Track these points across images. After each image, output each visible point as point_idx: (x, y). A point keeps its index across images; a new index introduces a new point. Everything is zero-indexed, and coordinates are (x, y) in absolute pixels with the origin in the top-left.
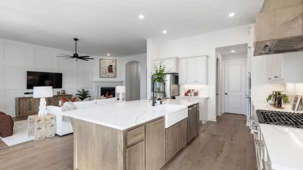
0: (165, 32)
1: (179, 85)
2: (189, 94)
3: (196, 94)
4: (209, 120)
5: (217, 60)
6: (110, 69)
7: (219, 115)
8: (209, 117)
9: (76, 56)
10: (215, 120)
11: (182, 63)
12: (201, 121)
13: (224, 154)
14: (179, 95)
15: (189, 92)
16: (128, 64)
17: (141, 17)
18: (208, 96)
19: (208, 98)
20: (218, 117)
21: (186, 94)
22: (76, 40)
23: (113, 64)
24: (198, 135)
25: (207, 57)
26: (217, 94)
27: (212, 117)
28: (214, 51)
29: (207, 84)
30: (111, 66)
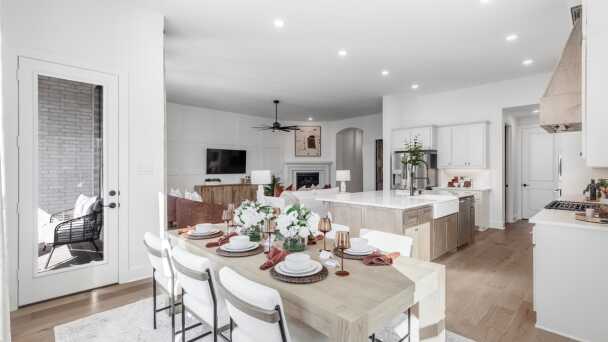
0: (415, 87)
1: (436, 169)
2: (455, 184)
3: (468, 184)
4: (492, 226)
5: (506, 128)
6: (311, 143)
7: (511, 221)
8: (491, 221)
9: (277, 126)
10: (502, 228)
11: (444, 133)
12: (478, 227)
13: (512, 259)
14: (436, 185)
15: (455, 180)
16: (339, 133)
17: (385, 73)
18: (489, 188)
19: (489, 191)
20: (507, 224)
21: (451, 184)
22: (277, 102)
23: (316, 134)
24: (473, 242)
25: (488, 123)
26: (506, 186)
27: (496, 222)
28: (500, 113)
29: (488, 167)
30: (313, 137)
